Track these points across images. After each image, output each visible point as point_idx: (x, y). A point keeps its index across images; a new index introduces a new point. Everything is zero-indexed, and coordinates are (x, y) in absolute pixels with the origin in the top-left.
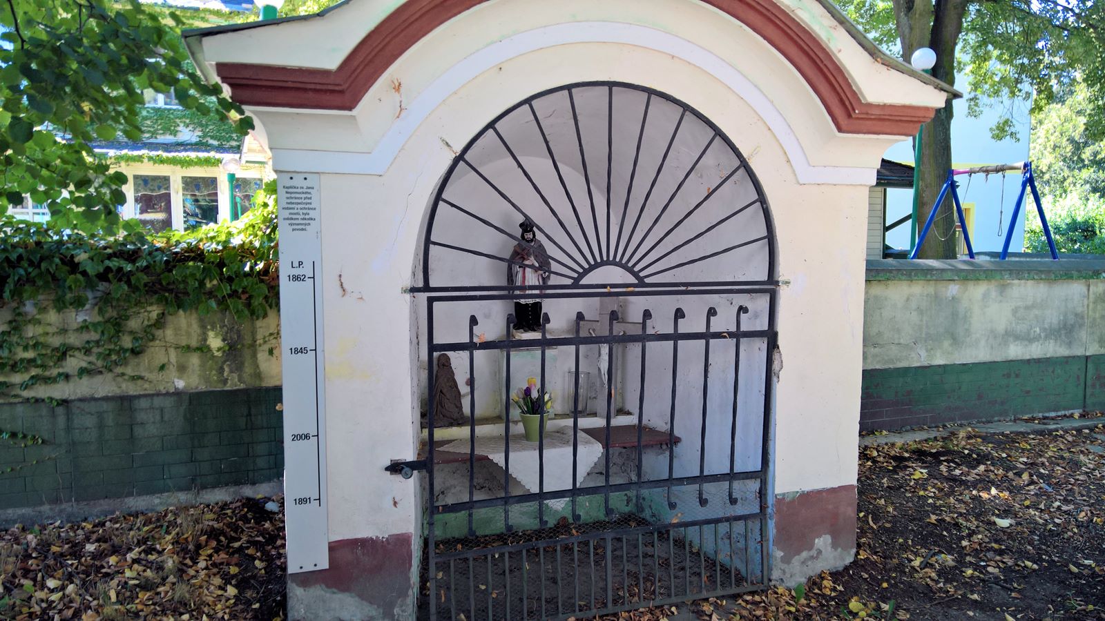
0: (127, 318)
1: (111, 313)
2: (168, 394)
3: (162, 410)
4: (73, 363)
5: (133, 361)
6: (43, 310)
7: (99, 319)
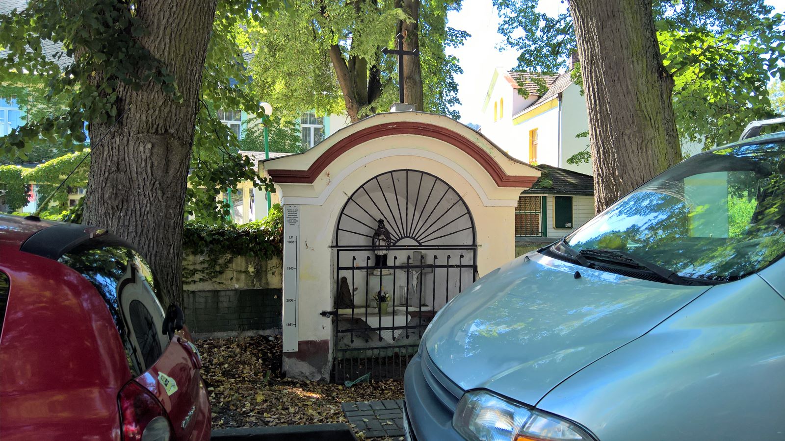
0: (218, 259)
1: (213, 257)
2: (232, 290)
3: (229, 296)
4: (197, 277)
5: (220, 276)
6: (187, 255)
7: (208, 259)
